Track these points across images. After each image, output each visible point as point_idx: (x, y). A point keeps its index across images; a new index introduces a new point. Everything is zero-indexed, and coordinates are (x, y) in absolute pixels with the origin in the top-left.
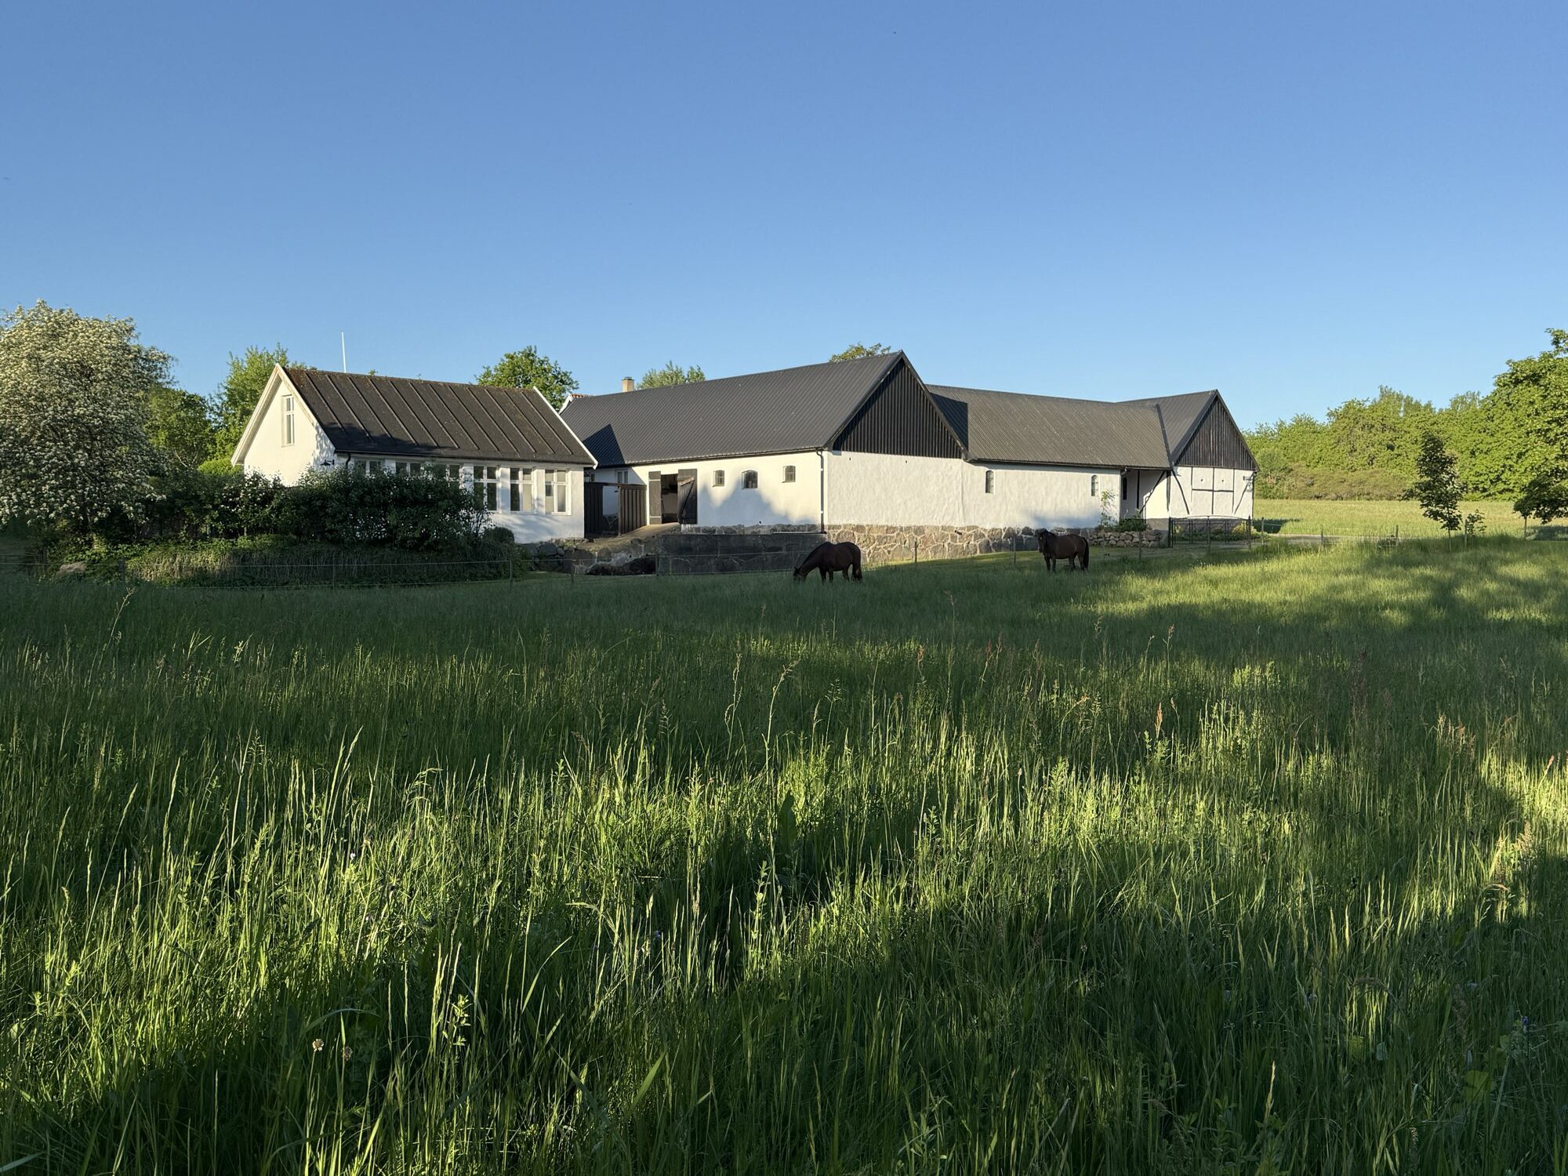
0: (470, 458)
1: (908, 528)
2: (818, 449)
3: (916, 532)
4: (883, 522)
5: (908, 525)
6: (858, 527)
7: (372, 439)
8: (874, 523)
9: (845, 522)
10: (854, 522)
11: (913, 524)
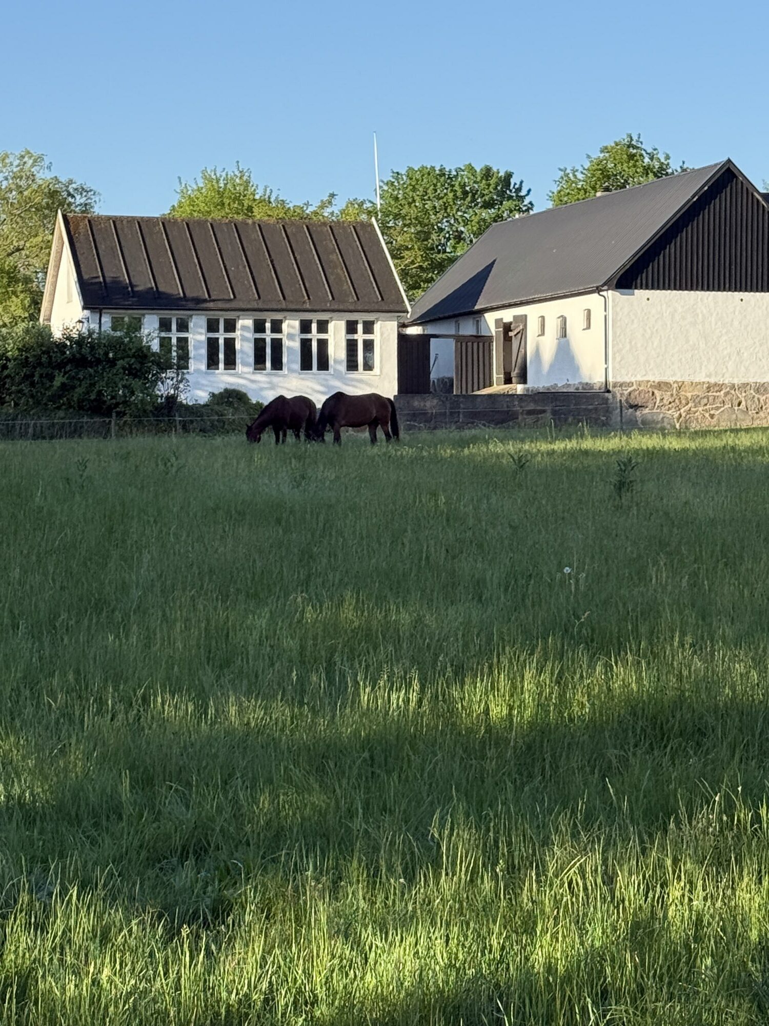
0: (248, 310)
1: (745, 385)
2: (598, 290)
3: (757, 391)
4: (701, 378)
5: (744, 381)
6: (659, 384)
7: (135, 294)
8: (687, 379)
9: (639, 378)
10: (655, 378)
11: (751, 380)
